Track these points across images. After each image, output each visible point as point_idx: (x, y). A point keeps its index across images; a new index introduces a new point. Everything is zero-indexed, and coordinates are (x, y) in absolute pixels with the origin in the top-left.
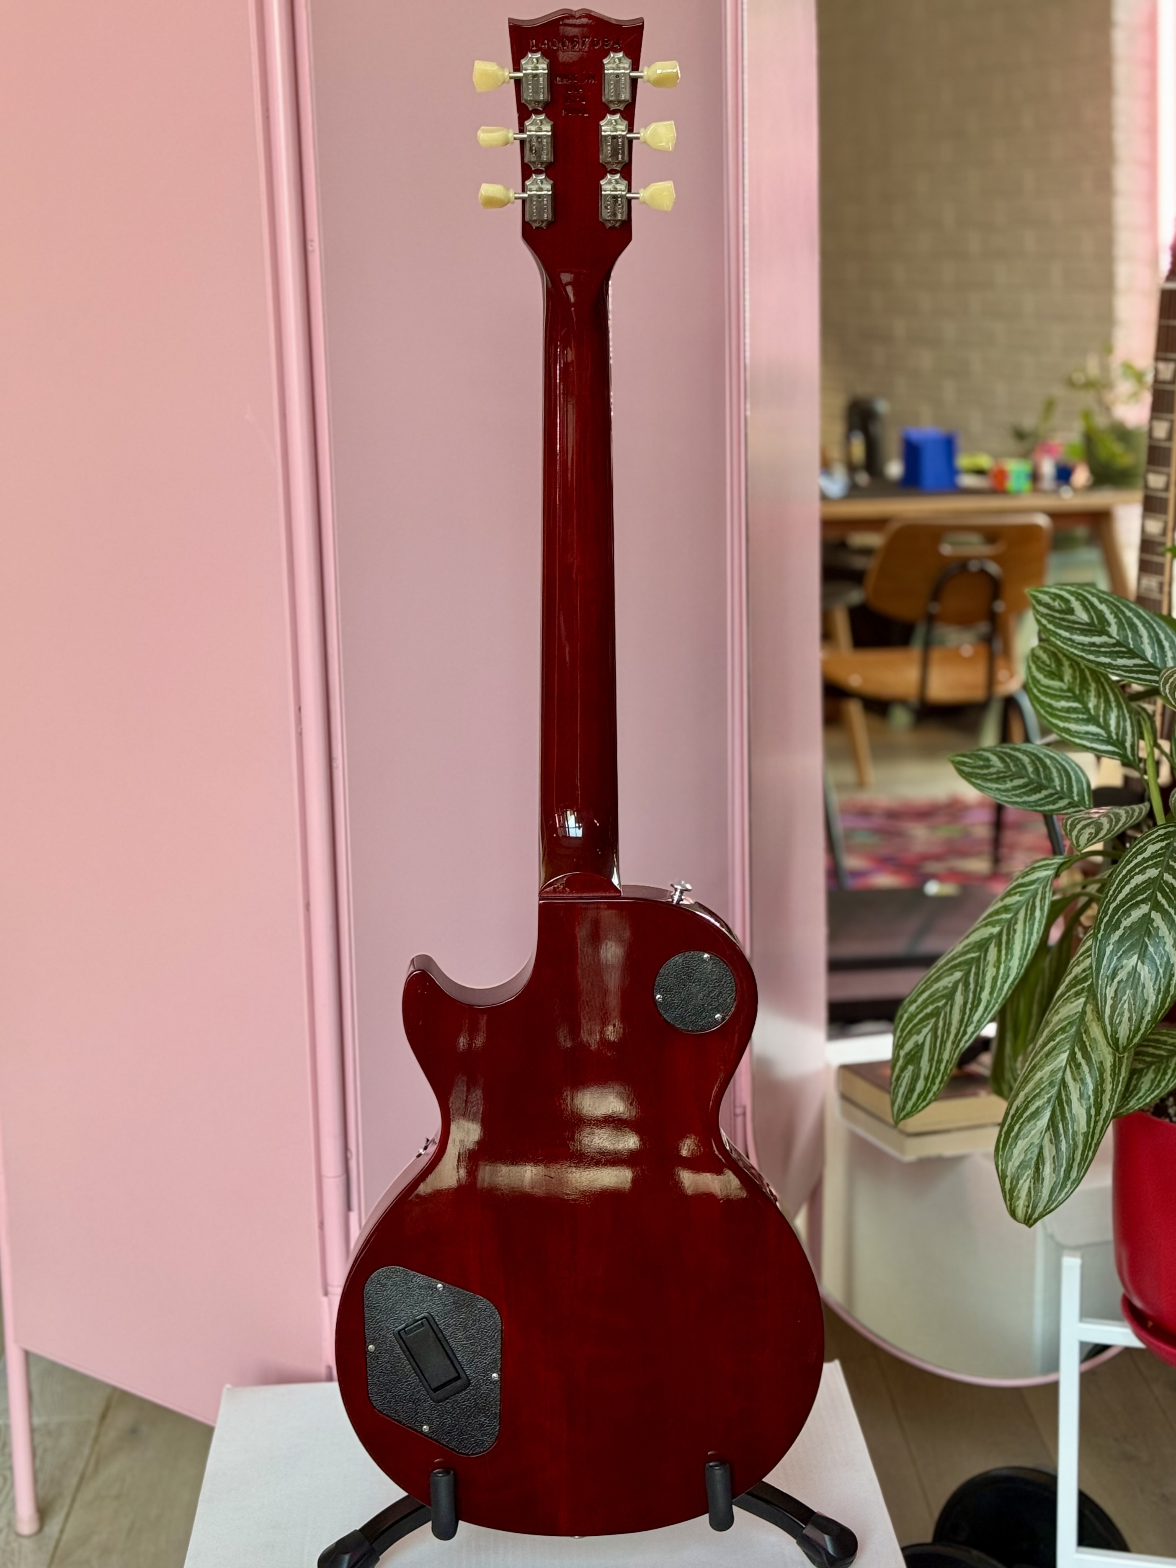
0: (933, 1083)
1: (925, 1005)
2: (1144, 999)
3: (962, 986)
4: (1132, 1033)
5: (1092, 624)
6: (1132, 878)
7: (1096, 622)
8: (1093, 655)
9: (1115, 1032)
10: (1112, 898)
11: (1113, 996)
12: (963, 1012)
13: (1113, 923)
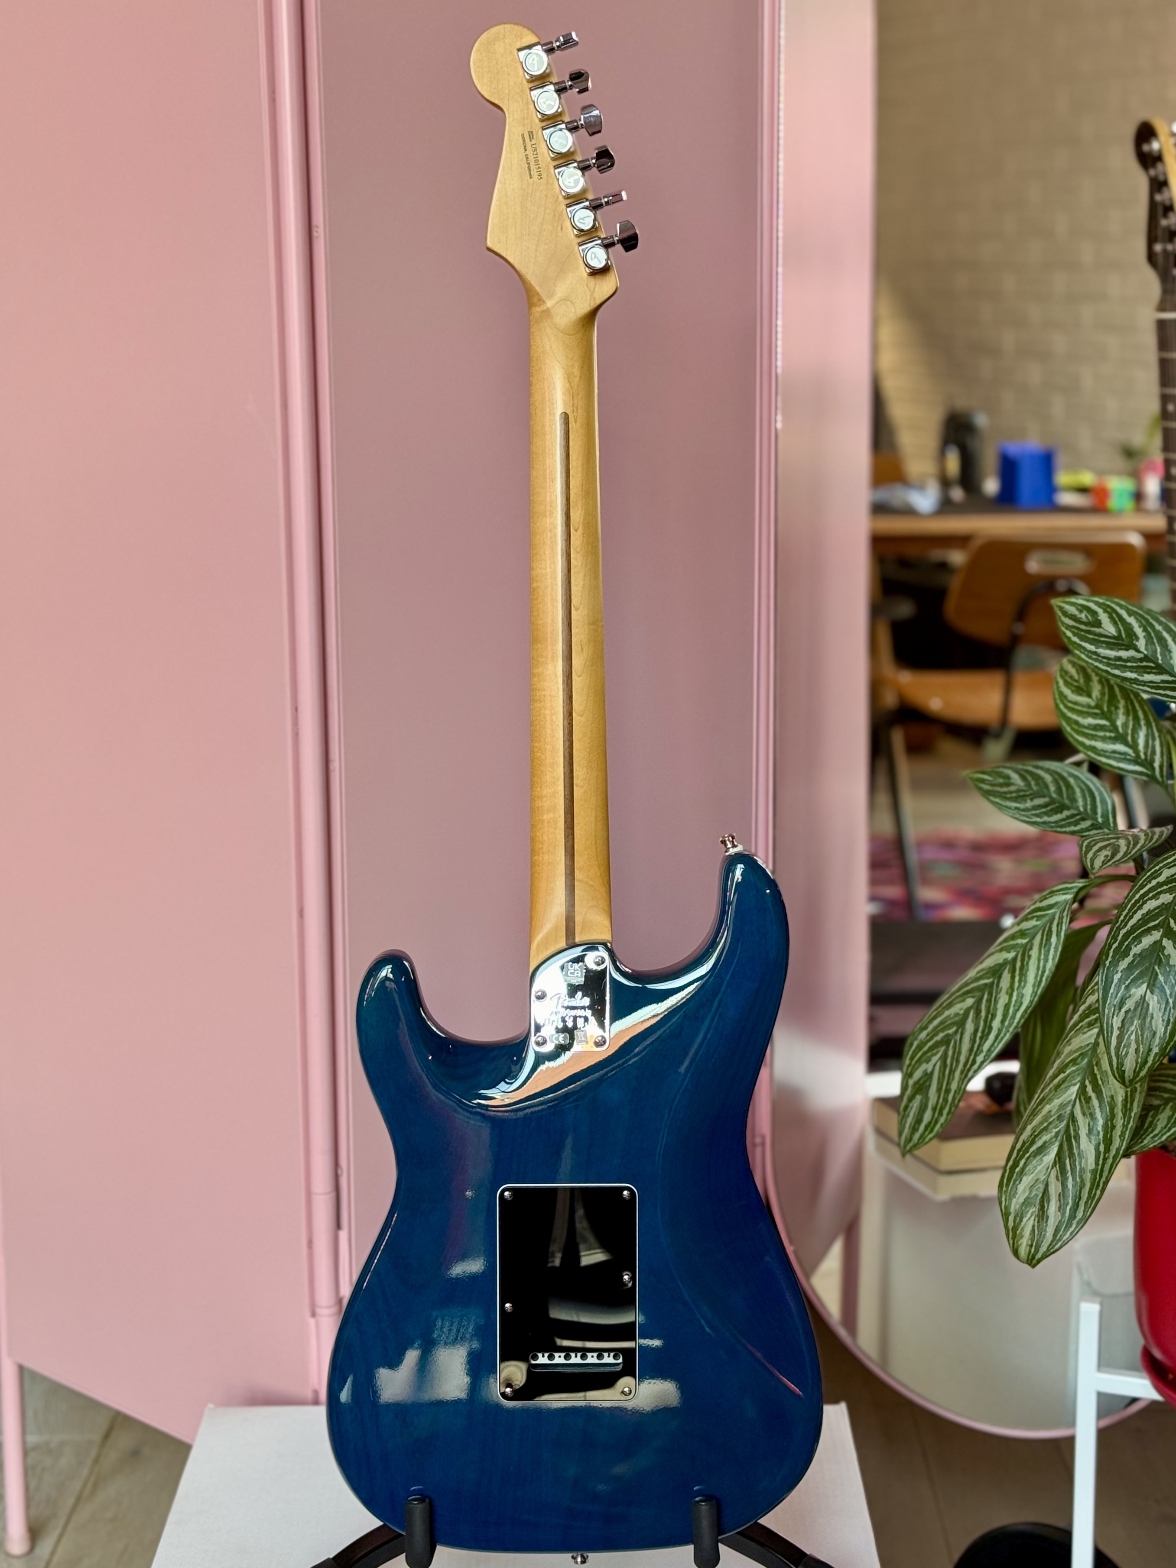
0: (941, 1114)
1: (935, 1031)
2: (1152, 1030)
3: (974, 1013)
4: (1138, 1065)
5: (1119, 637)
6: (1145, 903)
7: (1124, 636)
8: (1119, 669)
9: (1121, 1064)
10: (1123, 924)
11: (1120, 1026)
12: (973, 1041)
13: (1122, 950)
